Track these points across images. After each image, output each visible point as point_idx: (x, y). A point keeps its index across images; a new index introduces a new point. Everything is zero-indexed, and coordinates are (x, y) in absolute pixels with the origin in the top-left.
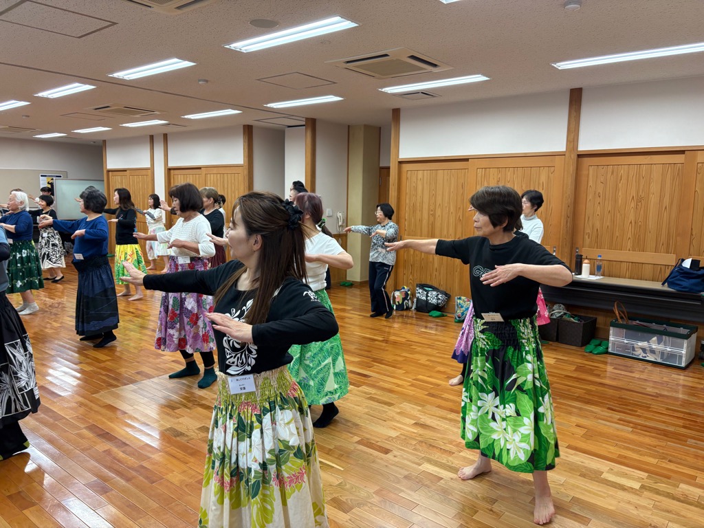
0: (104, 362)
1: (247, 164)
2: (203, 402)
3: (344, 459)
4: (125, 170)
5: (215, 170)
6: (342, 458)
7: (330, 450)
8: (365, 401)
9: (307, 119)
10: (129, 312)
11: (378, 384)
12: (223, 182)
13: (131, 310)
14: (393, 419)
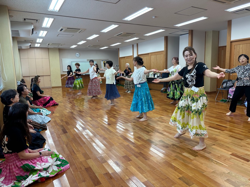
0: (123, 115)
1: (165, 50)
2: (159, 131)
3: (227, 161)
4: (125, 57)
5: (154, 54)
6: (226, 161)
7: (219, 156)
8: (228, 137)
9: (189, 30)
10: (128, 100)
11: (232, 131)
12: (157, 57)
13: (129, 100)
14: (245, 146)
